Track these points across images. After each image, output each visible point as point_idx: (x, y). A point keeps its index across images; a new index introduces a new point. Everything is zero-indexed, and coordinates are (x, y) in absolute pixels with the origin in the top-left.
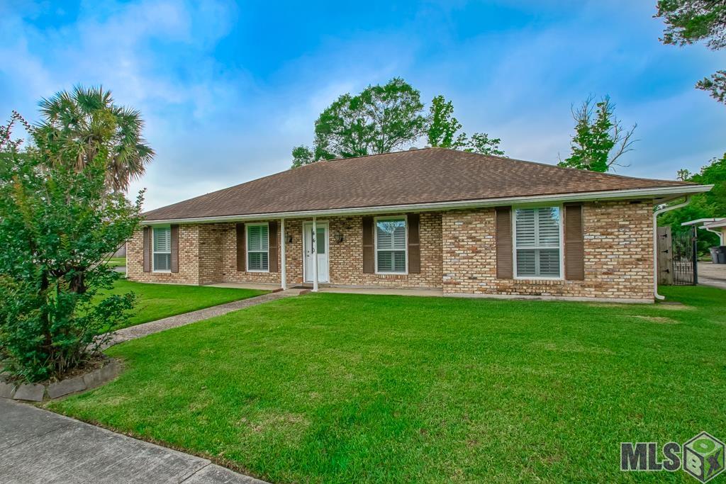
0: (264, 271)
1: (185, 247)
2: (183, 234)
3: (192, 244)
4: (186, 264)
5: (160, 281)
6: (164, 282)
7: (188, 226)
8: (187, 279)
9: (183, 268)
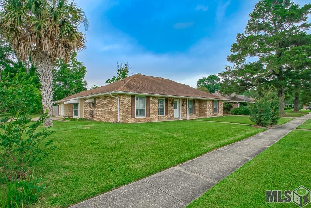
0: (163, 115)
1: (152, 106)
2: (152, 101)
3: (155, 105)
4: (153, 113)
5: (141, 122)
6: (143, 121)
7: (154, 97)
8: (153, 119)
9: (152, 115)
